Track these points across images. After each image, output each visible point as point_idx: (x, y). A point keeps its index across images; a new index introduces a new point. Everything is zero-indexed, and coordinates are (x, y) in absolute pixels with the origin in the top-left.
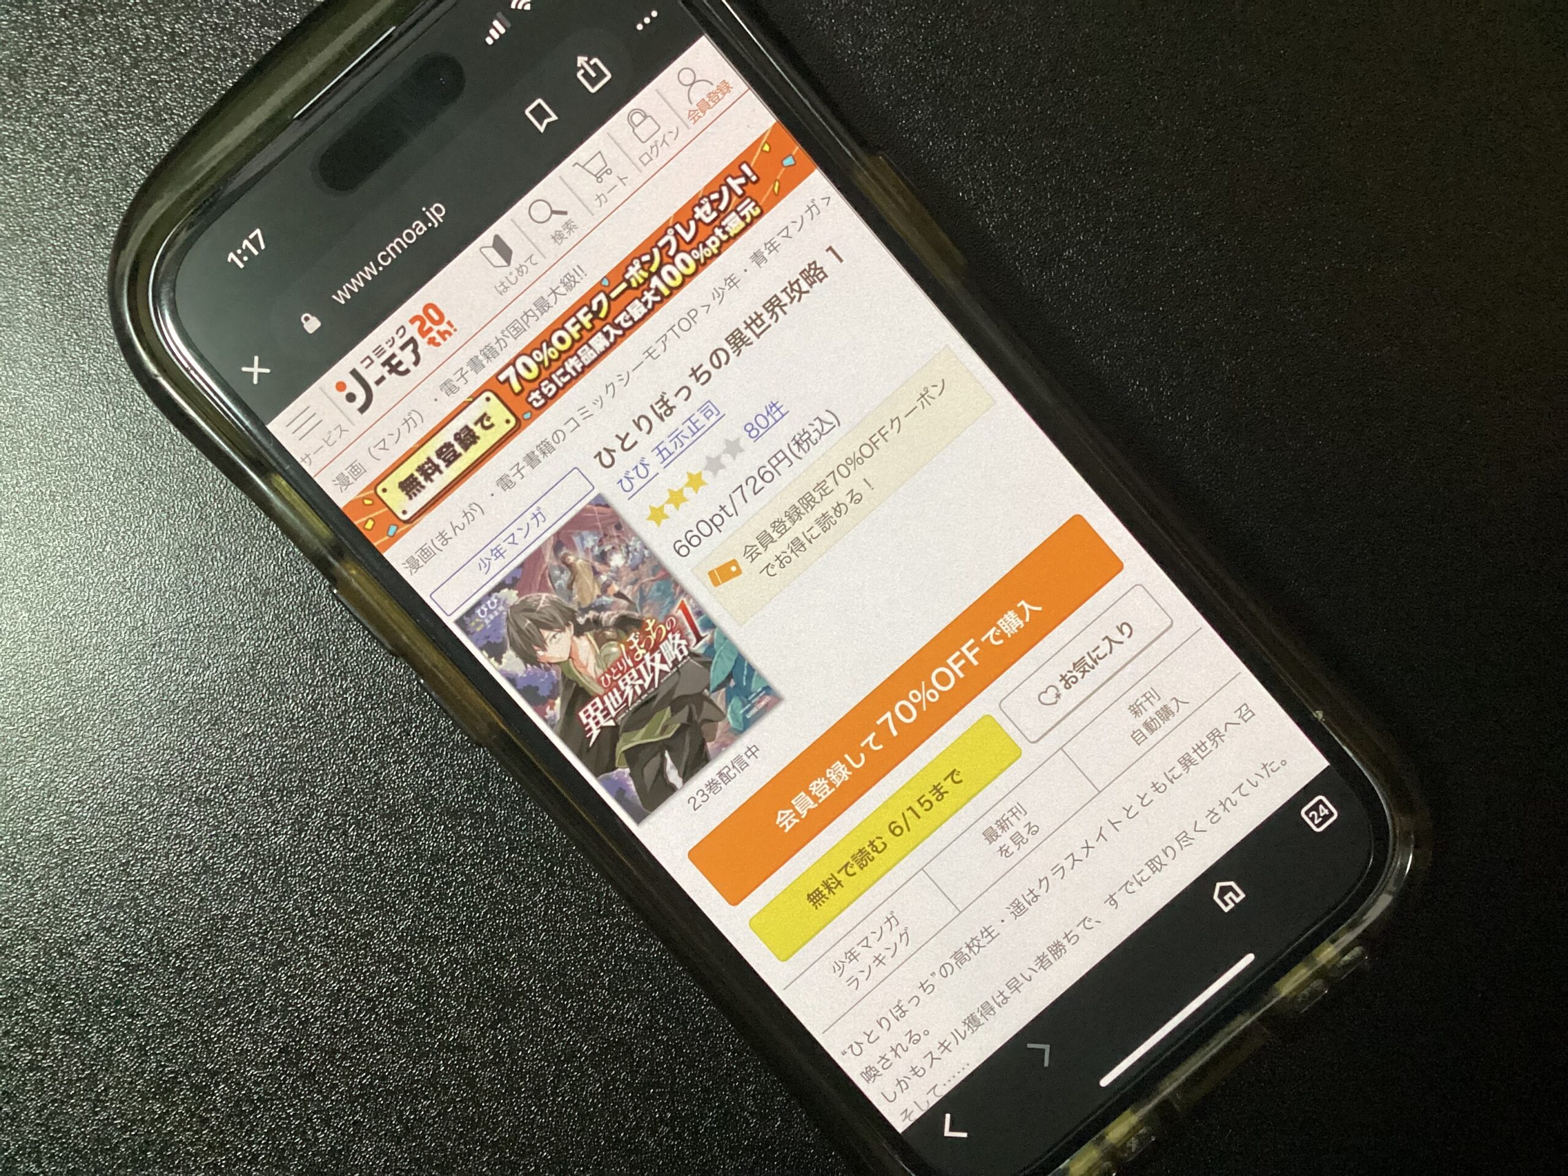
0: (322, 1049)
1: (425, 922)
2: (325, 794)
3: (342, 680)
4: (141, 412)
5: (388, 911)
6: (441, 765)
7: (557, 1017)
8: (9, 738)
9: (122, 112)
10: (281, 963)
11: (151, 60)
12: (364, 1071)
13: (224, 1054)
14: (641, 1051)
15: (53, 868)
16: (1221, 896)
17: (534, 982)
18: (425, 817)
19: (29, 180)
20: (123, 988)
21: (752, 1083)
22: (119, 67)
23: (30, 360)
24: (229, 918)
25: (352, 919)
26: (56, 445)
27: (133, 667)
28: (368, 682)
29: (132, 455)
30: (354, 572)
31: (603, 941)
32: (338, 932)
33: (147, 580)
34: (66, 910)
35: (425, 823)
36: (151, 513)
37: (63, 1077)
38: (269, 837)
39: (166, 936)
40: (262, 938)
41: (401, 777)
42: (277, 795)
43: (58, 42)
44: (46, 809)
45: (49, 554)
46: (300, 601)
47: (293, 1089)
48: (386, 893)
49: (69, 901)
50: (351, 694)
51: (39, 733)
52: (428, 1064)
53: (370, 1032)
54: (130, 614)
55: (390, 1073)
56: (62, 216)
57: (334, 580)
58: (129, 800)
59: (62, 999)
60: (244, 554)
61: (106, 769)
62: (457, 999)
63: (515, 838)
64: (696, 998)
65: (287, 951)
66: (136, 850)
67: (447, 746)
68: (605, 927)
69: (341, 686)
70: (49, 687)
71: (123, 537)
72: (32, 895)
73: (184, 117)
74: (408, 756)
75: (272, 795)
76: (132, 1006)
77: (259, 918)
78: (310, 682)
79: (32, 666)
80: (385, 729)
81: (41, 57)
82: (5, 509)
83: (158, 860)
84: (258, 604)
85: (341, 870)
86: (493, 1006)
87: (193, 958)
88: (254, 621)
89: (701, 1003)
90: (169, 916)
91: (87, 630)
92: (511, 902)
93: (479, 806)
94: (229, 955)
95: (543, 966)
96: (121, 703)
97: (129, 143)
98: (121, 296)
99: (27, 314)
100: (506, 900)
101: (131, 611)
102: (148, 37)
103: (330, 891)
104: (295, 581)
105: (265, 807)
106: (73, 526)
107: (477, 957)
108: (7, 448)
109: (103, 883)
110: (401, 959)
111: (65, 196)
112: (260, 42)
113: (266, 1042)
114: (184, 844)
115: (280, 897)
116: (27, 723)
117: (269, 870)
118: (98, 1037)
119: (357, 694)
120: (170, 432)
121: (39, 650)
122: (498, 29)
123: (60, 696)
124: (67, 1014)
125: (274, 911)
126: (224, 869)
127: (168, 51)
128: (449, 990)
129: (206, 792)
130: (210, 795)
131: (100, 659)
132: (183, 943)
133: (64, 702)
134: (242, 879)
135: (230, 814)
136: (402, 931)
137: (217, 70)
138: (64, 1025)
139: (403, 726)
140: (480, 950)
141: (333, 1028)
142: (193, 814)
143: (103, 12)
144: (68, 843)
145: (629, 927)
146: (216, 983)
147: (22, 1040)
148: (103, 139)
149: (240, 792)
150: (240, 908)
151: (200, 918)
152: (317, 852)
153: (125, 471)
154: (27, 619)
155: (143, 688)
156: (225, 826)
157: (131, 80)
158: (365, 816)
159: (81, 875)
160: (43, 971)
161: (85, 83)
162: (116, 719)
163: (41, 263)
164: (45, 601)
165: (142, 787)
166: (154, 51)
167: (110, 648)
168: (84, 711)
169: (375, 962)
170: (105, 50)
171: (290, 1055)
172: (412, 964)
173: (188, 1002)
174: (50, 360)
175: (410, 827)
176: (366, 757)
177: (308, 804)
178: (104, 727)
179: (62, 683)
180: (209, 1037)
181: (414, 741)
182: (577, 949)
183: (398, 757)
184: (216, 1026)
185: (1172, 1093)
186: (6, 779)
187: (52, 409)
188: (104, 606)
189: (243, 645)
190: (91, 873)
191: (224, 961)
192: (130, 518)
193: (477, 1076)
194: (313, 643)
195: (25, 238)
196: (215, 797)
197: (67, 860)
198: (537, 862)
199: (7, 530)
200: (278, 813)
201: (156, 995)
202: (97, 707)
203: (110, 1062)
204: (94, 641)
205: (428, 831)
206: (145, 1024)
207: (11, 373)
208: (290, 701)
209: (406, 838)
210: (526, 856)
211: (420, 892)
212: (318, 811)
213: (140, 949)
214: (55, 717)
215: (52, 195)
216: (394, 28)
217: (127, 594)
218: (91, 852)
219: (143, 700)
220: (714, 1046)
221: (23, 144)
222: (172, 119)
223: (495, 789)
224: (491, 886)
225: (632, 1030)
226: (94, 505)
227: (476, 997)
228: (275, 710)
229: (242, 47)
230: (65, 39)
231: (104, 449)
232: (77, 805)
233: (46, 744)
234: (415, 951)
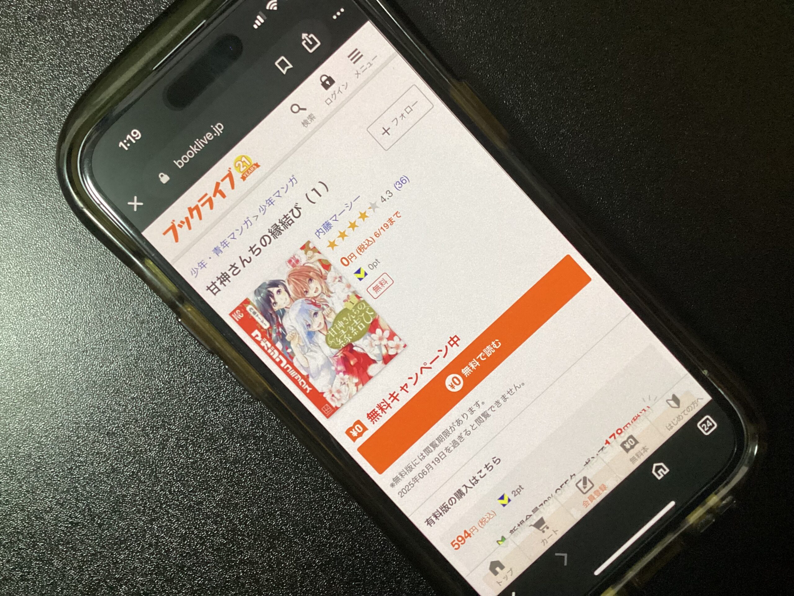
0: (177, 565)
1: (230, 496)
2: (176, 428)
3: (184, 367)
4: (74, 228)
5: (210, 490)
6: (237, 411)
7: (302, 545)
8: (7, 403)
9: (62, 70)
10: (154, 520)
11: (76, 43)
12: (199, 577)
13: (125, 569)
14: (347, 562)
15: (32, 472)
16: (656, 471)
17: (289, 527)
18: (229, 439)
19: (13, 107)
20: (70, 535)
21: (407, 578)
22: (59, 46)
23: (15, 202)
24: (126, 496)
25: (191, 495)
26: (29, 247)
27: (73, 363)
28: (198, 368)
29: (70, 251)
30: (189, 309)
31: (326, 503)
32: (185, 502)
33: (79, 317)
34: (39, 494)
35: (229, 443)
36: (80, 281)
37: (39, 584)
38: (146, 452)
39: (93, 506)
40: (144, 507)
41: (216, 418)
42: (150, 430)
43: (27, 34)
44: (27, 441)
45: (27, 305)
46: (161, 326)
47: (162, 587)
48: (209, 481)
49: (40, 489)
50: (188, 375)
51: (23, 400)
52: (233, 572)
53: (203, 556)
54: (71, 335)
55: (213, 578)
56: (31, 125)
57: (179, 314)
58: (72, 434)
59: (38, 542)
60: (130, 302)
61: (59, 418)
62: (248, 537)
63: (277, 449)
64: (375, 533)
65: (157, 513)
66: (76, 461)
67: (240, 401)
68: (326, 496)
69: (184, 370)
70: (28, 375)
71: (66, 295)
72: (21, 487)
73: (94, 72)
74: (219, 407)
75: (148, 430)
76: (75, 545)
77: (142, 496)
78: (167, 369)
79: (19, 365)
80: (207, 393)
81: (18, 42)
82: (3, 281)
83: (88, 467)
84: (138, 328)
85: (185, 469)
86: (267, 540)
87: (107, 518)
88: (137, 337)
89: (378, 536)
90: (94, 496)
91: (48, 344)
92: (277, 484)
93: (258, 432)
94: (126, 516)
95: (294, 518)
96: (66, 383)
97: (65, 86)
98: (63, 166)
99: (13, 178)
100: (273, 483)
101: (71, 334)
102: (74, 31)
103: (179, 481)
104: (158, 315)
105: (144, 436)
106: (39, 289)
107: (259, 514)
108: (4, 249)
109: (59, 479)
110: (218, 516)
111: (32, 115)
112: (134, 31)
113: (146, 563)
114: (102, 458)
115: (153, 484)
116: (17, 395)
117: (147, 470)
118: (57, 562)
119: (191, 375)
120: (90, 238)
121: (22, 355)
122: (260, 20)
123: (34, 380)
124: (40, 550)
125: (150, 492)
126: (123, 470)
127: (85, 37)
128: (244, 532)
129: (112, 429)
130: (115, 431)
131: (55, 360)
132: (102, 510)
133: (36, 383)
134: (133, 475)
135: (126, 440)
136: (218, 501)
137: (111, 46)
138: (39, 556)
139: (217, 391)
140: (260, 510)
141: (182, 554)
142: (106, 441)
143: (50, 18)
144: (39, 459)
145: (339, 496)
146: (120, 531)
147: (17, 565)
148: (52, 85)
149: (131, 429)
150: (132, 491)
151: (111, 497)
152: (172, 460)
153: (66, 260)
154: (15, 340)
155: (78, 374)
156: (123, 447)
157: (66, 53)
158: (197, 439)
159: (47, 475)
160: (27, 527)
161: (41, 55)
162: (64, 391)
163: (20, 151)
164: (25, 329)
165: (78, 427)
166: (78, 38)
167: (60, 353)
168: (47, 388)
169: (204, 518)
170: (52, 38)
171: (160, 570)
172: (224, 518)
173: (105, 542)
174: (26, 202)
175: (221, 445)
176: (197, 408)
177: (167, 434)
178: (58, 396)
179: (35, 373)
180: (116, 560)
181: (223, 399)
182: (311, 508)
183: (214, 407)
184: (120, 555)
185: (633, 578)
186: (6, 425)
187: (27, 228)
188: (56, 332)
189: (130, 350)
190: (52, 474)
191: (124, 520)
192: (69, 285)
193: (260, 578)
194: (168, 348)
195: (11, 138)
196: (117, 432)
197: (39, 468)
198: (289, 462)
199: (4, 293)
200: (151, 439)
201: (88, 539)
202: (54, 385)
203: (64, 575)
204: (52, 350)
205: (231, 447)
206: (82, 554)
207: (5, 209)
208: (156, 380)
209: (219, 451)
210: (283, 459)
211: (227, 480)
212: (172, 438)
213: (79, 514)
214: (31, 391)
215: (25, 114)
216: (204, 21)
217: (69, 325)
218: (52, 463)
219: (78, 381)
220: (385, 559)
221: (9, 88)
222: (88, 73)
223: (266, 423)
224: (265, 475)
225: (342, 551)
226: (50, 278)
227: (259, 535)
228: (149, 384)
229: (124, 35)
230: (30, 32)
231: (55, 248)
232: (44, 438)
233: (27, 406)
234: (226, 511)
